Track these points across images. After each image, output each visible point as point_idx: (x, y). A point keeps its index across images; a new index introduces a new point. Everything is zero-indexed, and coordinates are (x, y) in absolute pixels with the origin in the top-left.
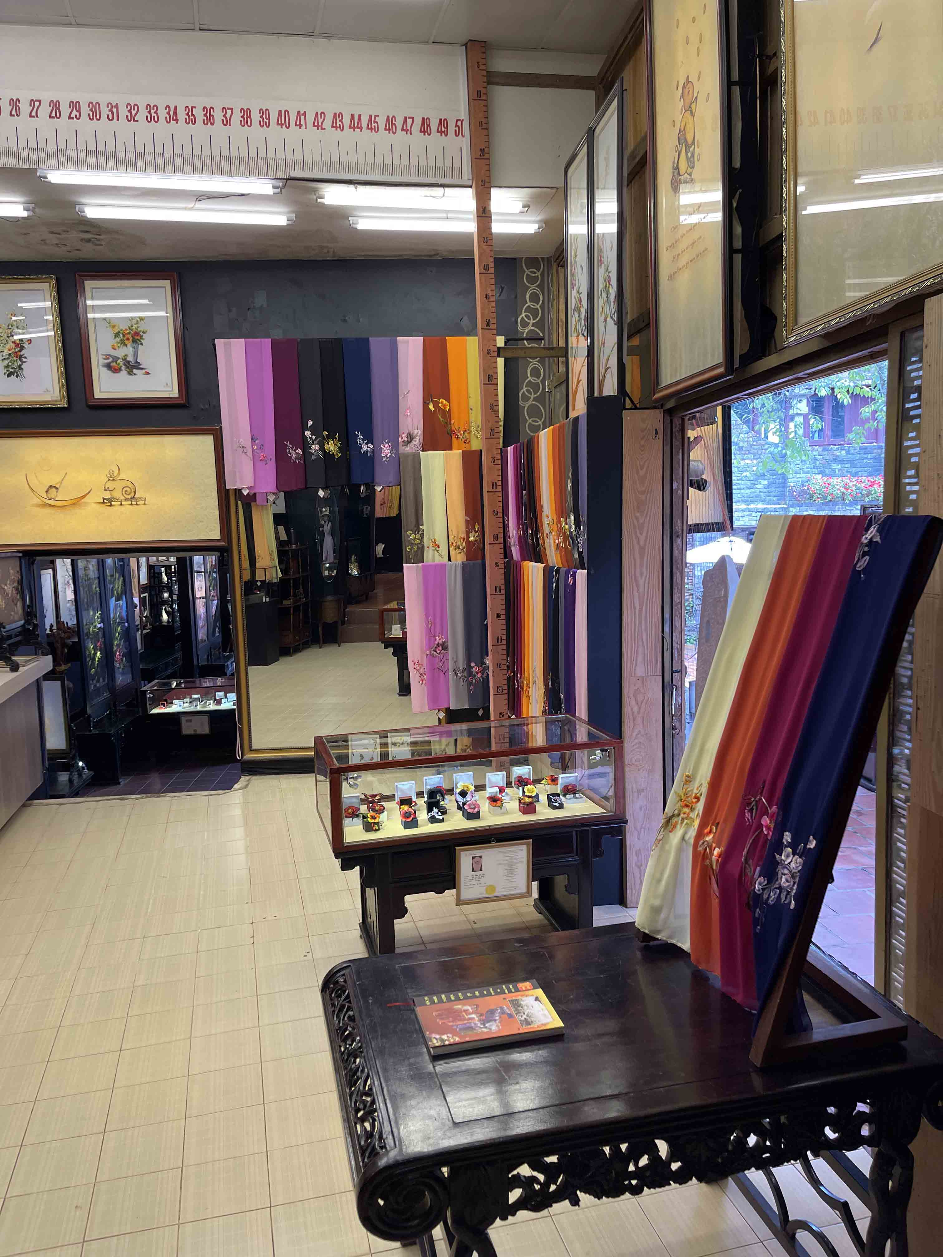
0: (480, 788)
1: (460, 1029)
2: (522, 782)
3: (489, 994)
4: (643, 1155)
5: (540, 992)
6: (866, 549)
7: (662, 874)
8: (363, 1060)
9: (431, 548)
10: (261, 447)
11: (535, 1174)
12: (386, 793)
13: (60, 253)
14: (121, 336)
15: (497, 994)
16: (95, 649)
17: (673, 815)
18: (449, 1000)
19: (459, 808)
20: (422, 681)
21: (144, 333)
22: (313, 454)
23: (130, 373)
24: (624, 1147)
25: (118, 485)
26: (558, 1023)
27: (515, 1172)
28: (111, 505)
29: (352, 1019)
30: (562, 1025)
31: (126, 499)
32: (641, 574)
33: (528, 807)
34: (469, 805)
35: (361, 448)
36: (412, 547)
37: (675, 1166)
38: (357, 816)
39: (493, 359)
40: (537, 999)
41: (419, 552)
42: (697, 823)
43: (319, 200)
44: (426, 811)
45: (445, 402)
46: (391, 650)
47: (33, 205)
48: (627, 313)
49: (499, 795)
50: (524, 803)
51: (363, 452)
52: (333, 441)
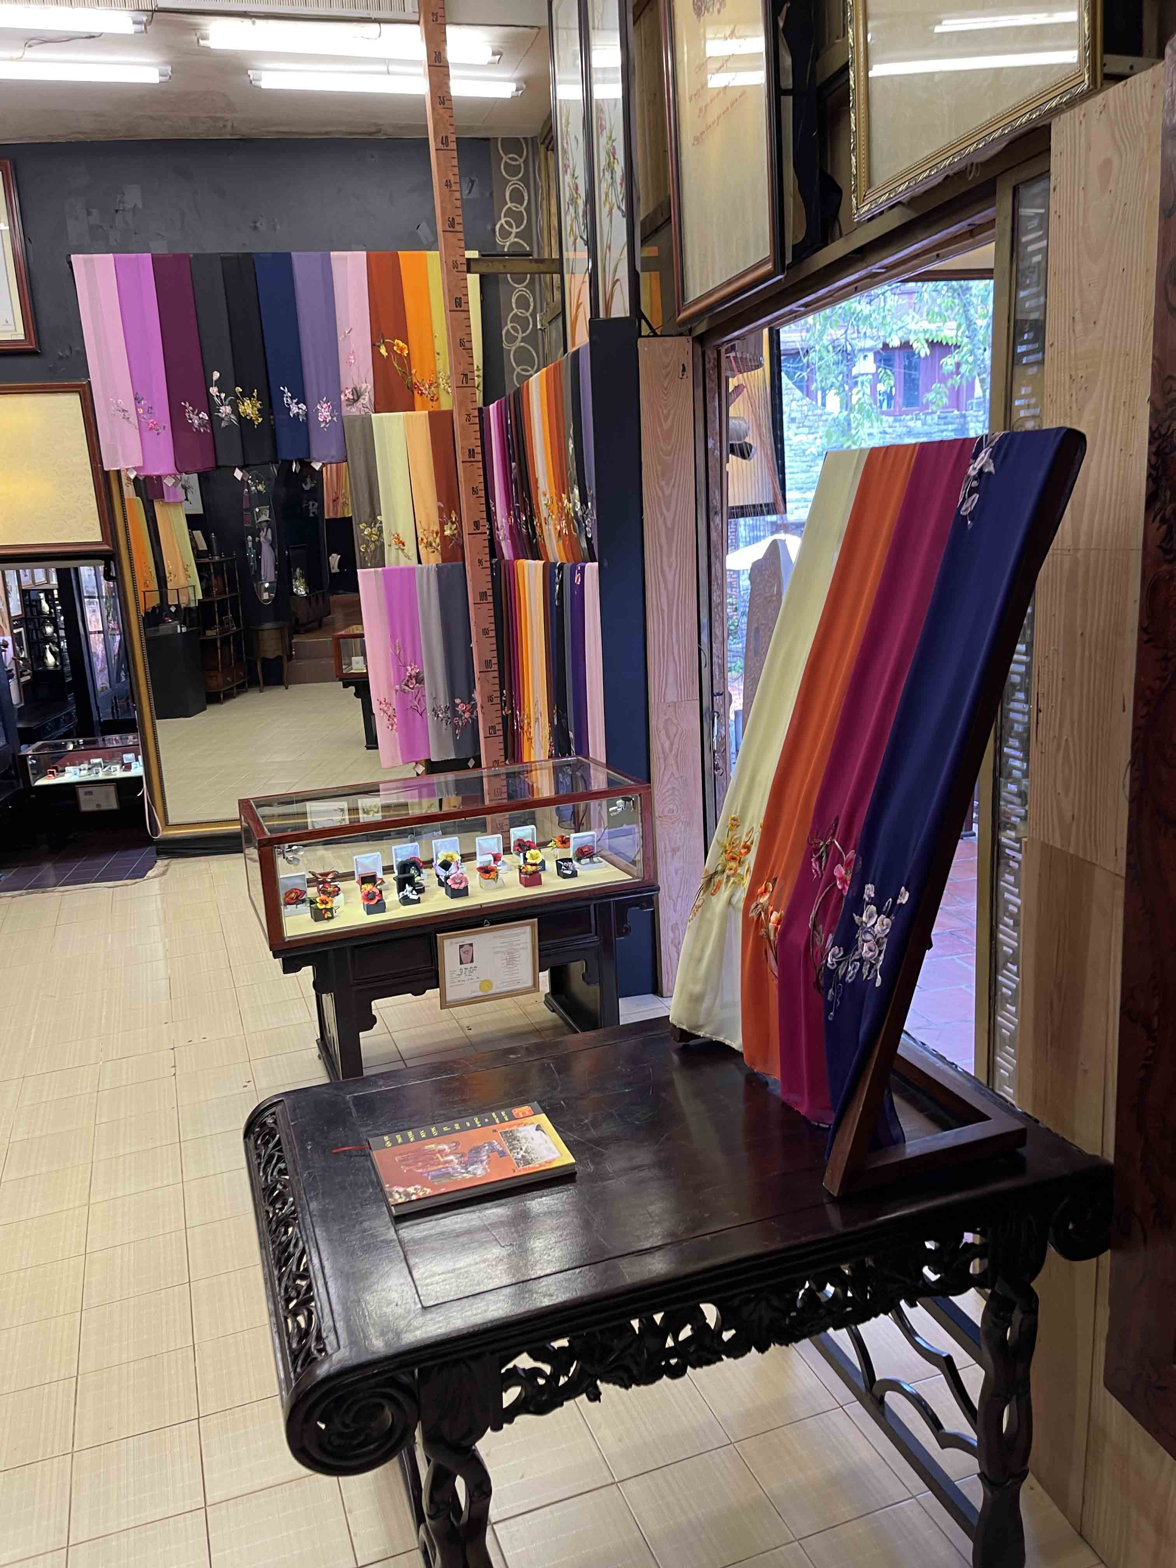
0: (468, 857)
1: (433, 1177)
2: (523, 846)
3: (474, 1126)
4: (685, 1326)
5: (543, 1119)
6: (975, 484)
7: (703, 951)
8: (296, 1229)
9: (394, 547)
10: (150, 410)
11: (539, 1365)
12: (342, 870)
15: (484, 1125)
17: (716, 873)
18: (418, 1138)
19: (441, 884)
20: (392, 725)
22: (223, 419)
24: (658, 1318)
26: (568, 1159)
27: (510, 1366)
29: (282, 1172)
30: (574, 1161)
32: (670, 567)
33: (532, 878)
34: (454, 879)
35: (289, 409)
36: (368, 546)
37: (727, 1336)
38: (303, 901)
39: (461, 275)
40: (538, 1128)
41: (378, 552)
42: (747, 881)
43: (202, 42)
44: (396, 890)
45: (401, 344)
46: (352, 689)
48: (639, 199)
49: (493, 865)
50: (526, 873)
51: (292, 415)
52: (250, 400)
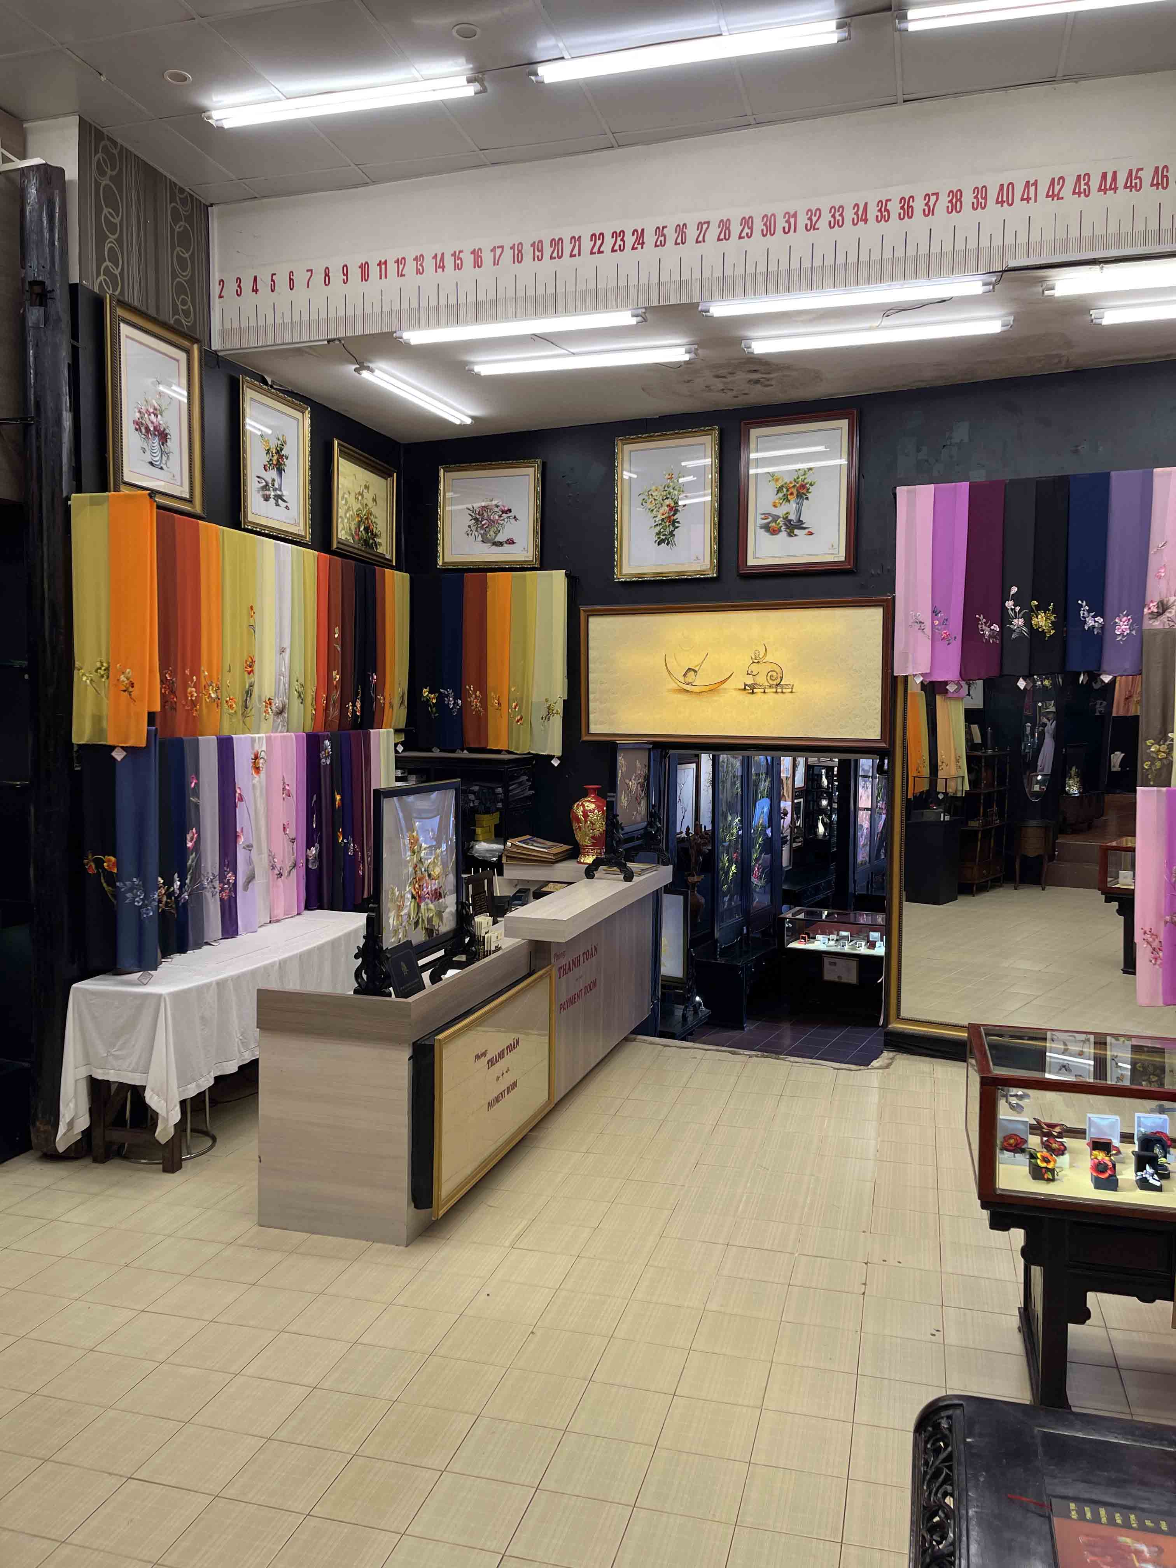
10: (944, 621)
12: (1073, 1124)
13: (725, 400)
14: (785, 490)
16: (730, 861)
20: (1156, 959)
21: (811, 485)
22: (1014, 631)
23: (791, 534)
25: (763, 669)
28: (753, 693)
31: (771, 686)
35: (1085, 622)
36: (1153, 764)
38: (1023, 1151)
41: (1164, 771)
43: (1047, 292)
44: (1133, 1167)
46: (1115, 905)
47: (696, 346)
51: (1086, 628)
52: (1045, 613)
